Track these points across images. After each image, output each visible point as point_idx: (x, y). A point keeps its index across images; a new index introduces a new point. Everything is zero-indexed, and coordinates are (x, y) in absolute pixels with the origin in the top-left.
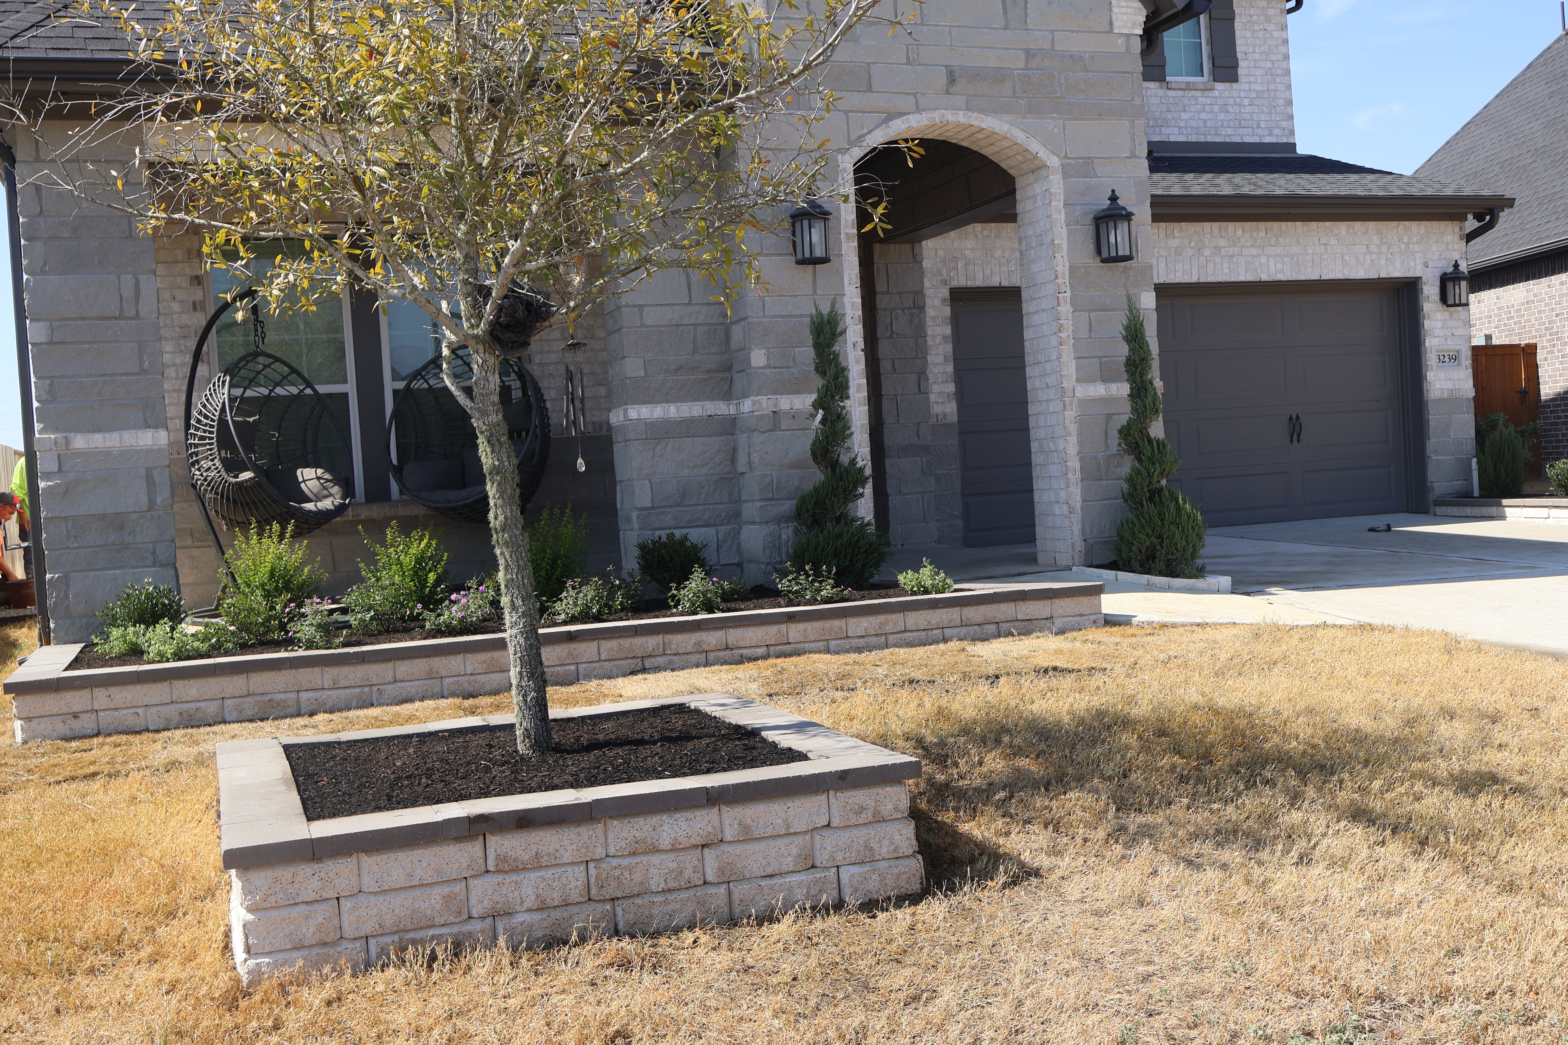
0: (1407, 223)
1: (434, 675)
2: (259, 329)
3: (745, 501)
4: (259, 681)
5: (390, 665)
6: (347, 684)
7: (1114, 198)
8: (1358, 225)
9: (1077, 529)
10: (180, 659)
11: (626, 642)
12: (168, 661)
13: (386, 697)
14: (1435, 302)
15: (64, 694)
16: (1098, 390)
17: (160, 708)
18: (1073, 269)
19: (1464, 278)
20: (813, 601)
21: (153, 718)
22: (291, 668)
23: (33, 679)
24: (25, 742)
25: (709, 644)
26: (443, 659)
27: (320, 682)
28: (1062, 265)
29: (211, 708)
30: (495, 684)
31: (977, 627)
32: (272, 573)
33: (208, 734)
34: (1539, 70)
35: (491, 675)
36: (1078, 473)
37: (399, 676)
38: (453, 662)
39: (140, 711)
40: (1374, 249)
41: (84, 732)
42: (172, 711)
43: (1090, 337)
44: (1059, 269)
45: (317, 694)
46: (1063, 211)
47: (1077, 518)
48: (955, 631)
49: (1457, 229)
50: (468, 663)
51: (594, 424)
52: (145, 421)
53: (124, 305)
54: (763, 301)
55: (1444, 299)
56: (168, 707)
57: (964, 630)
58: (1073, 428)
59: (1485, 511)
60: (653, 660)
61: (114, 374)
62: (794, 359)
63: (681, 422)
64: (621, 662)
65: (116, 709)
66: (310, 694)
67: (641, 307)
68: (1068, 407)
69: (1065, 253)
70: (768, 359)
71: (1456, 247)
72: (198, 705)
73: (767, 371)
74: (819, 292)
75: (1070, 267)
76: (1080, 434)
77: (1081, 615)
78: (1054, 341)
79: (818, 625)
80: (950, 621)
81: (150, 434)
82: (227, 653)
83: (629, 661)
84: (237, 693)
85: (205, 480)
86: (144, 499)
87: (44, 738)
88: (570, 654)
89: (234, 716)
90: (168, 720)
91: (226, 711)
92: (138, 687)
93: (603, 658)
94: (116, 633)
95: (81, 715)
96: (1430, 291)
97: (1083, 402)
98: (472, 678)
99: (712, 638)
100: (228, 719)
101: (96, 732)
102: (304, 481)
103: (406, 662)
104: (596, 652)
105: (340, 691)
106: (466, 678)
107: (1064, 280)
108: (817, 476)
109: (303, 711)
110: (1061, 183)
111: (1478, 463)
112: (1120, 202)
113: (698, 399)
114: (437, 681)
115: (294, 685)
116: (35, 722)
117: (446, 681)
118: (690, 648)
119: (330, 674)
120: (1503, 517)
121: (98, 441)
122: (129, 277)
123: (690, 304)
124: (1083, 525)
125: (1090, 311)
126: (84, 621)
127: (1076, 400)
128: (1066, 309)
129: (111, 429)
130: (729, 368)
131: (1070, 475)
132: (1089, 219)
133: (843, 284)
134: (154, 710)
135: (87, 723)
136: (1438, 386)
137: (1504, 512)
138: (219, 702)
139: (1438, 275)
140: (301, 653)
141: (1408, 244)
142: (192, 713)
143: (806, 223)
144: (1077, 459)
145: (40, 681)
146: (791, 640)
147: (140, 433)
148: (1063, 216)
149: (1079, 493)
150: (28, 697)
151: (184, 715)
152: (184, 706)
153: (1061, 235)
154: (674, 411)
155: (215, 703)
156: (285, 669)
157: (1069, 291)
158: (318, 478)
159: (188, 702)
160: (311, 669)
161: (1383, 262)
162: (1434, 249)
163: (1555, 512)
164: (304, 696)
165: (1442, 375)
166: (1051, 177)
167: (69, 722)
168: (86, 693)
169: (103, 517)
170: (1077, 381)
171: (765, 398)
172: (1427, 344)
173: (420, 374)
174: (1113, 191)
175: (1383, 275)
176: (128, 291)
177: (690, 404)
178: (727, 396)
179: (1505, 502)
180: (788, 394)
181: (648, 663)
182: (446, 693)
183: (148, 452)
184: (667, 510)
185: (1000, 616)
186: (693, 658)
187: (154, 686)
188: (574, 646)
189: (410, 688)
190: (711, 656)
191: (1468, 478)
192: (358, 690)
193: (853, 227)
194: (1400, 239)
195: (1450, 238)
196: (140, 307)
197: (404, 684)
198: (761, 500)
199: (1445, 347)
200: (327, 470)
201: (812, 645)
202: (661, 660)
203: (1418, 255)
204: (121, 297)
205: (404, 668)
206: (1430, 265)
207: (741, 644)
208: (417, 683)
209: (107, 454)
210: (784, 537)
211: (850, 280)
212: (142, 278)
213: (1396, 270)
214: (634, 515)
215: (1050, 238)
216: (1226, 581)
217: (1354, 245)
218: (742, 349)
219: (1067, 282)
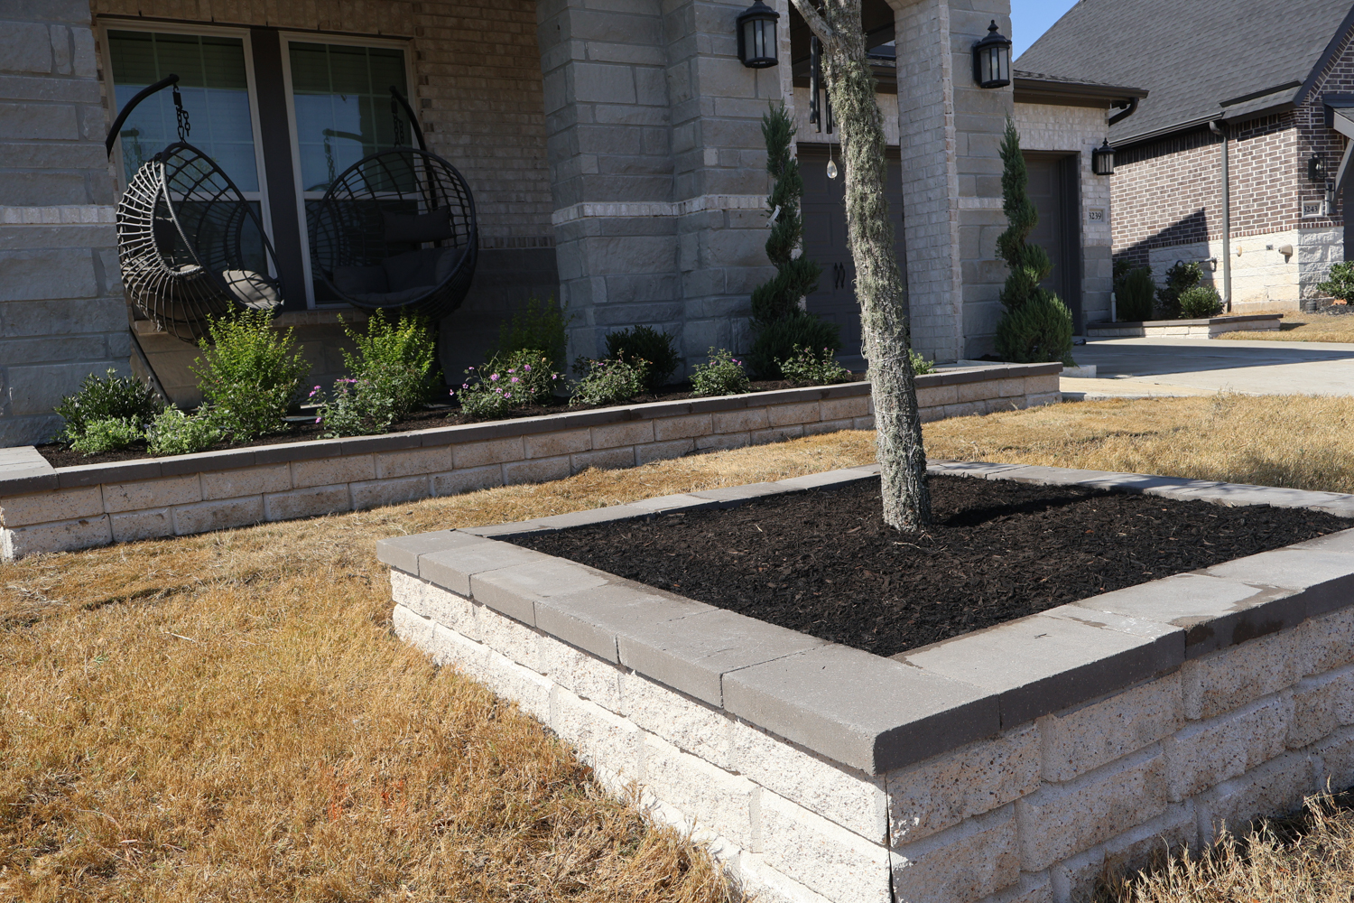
0: (1072, 108)
1: (495, 461)
2: (184, 121)
3: (688, 299)
4: (304, 472)
5: (448, 449)
6: (403, 472)
7: (993, 28)
8: (1040, 107)
9: (959, 326)
10: (200, 450)
11: (680, 421)
12: (183, 452)
13: (446, 486)
14: (1089, 171)
15: (67, 494)
16: (975, 203)
17: (190, 508)
18: (957, 92)
19: (1111, 153)
20: (821, 382)
21: (180, 520)
22: (342, 456)
23: (25, 476)
24: (18, 557)
25: (755, 423)
26: (503, 442)
27: (372, 471)
28: (948, 89)
29: (251, 505)
30: (556, 468)
31: (969, 404)
32: (258, 361)
33: (264, 535)
34: (1065, 27)
35: (552, 460)
36: (960, 277)
37: (457, 462)
38: (514, 445)
39: (164, 512)
40: (1050, 127)
41: (95, 540)
42: (203, 511)
43: (968, 156)
44: (946, 91)
45: (370, 486)
46: (949, 38)
47: (959, 317)
48: (954, 408)
49: (1103, 115)
50: (528, 446)
51: (496, 239)
52: (88, 195)
53: (57, 60)
54: (714, 101)
55: (1095, 169)
56: (198, 506)
57: (961, 407)
58: (956, 236)
59: (1132, 331)
60: (704, 440)
61: (48, 140)
62: (740, 161)
63: (630, 220)
64: (676, 443)
65: (134, 511)
66: (362, 486)
67: (593, 104)
68: (953, 218)
69: (950, 77)
70: (719, 159)
71: (1103, 129)
72: (235, 502)
73: (718, 170)
74: (760, 96)
75: (955, 90)
76: (961, 243)
77: (1045, 393)
78: (940, 157)
79: (845, 402)
80: (949, 398)
81: (95, 210)
82: (238, 444)
83: (683, 441)
84: (281, 486)
85: (139, 275)
86: (91, 283)
87: (44, 550)
88: (627, 434)
89: (278, 514)
90: (200, 522)
91: (268, 508)
92: (161, 484)
93: (658, 438)
94: (93, 426)
95: (90, 520)
96: (1086, 162)
97: (966, 214)
98: (534, 463)
99: (757, 416)
100: (270, 517)
101: (109, 540)
102: (233, 282)
103: (465, 447)
104: (652, 433)
105: (396, 481)
106: (527, 463)
107: (949, 102)
108: (771, 271)
109: (356, 505)
110: (948, 12)
111: (1116, 297)
112: (999, 31)
113: (644, 199)
114: (498, 467)
115: (344, 476)
116: (29, 532)
117: (507, 467)
118: (738, 427)
119: (384, 462)
120: (1143, 335)
121: (33, 215)
122: (61, 27)
123: (636, 104)
124: (963, 324)
125: (968, 131)
126: (28, 421)
127: (958, 212)
128: (950, 128)
129: (48, 203)
130: (671, 171)
131: (954, 279)
132: (968, 48)
133: (780, 90)
134: (181, 510)
135: (98, 530)
136: (1090, 237)
137: (1144, 331)
138: (260, 498)
139: (1091, 150)
140: (337, 440)
141: (1072, 125)
142: (228, 512)
143: (758, 23)
144: (959, 264)
145: (35, 479)
146: (823, 418)
147: (83, 209)
148: (949, 43)
149: (961, 295)
150: (18, 500)
151: (219, 516)
152: (218, 505)
153: (948, 59)
154: (625, 209)
155: (254, 499)
156: (334, 457)
157: (953, 112)
158: (249, 280)
159: (222, 499)
160: (363, 457)
161: (1056, 138)
162: (1089, 130)
163: (1193, 329)
164: (356, 488)
165: (1092, 228)
166: (940, 6)
167: (75, 529)
168: (95, 492)
169: (44, 303)
170: (960, 194)
171: (717, 196)
172: (1084, 204)
173: (343, 180)
174: (993, 22)
175: (1056, 148)
176: (60, 43)
177: (638, 203)
178: (670, 197)
179: (1145, 323)
180: (736, 193)
181: (699, 444)
182: (507, 479)
183: (94, 230)
184: (620, 306)
185: (987, 394)
186: (741, 438)
187: (180, 481)
188: (632, 426)
189: (470, 475)
190: (756, 435)
191: (1108, 309)
192: (415, 480)
193: (787, 36)
194: (1067, 120)
195: (1099, 121)
196: (75, 64)
197: (463, 472)
198: (714, 295)
199: (1095, 207)
200: (257, 272)
201: (841, 423)
202: (712, 440)
203: (1079, 134)
204: (52, 50)
205: (464, 453)
206: (1086, 142)
207: (783, 422)
208: (476, 470)
209: (45, 231)
210: (734, 330)
211: (785, 87)
212: (76, 30)
213: (1064, 145)
214: (590, 312)
215: (937, 63)
216: (1092, 368)
217: (1038, 122)
218: (690, 150)
219: (952, 103)
